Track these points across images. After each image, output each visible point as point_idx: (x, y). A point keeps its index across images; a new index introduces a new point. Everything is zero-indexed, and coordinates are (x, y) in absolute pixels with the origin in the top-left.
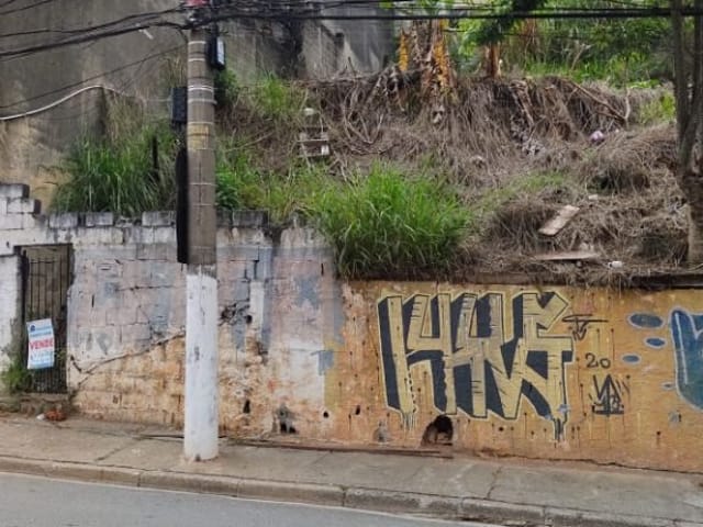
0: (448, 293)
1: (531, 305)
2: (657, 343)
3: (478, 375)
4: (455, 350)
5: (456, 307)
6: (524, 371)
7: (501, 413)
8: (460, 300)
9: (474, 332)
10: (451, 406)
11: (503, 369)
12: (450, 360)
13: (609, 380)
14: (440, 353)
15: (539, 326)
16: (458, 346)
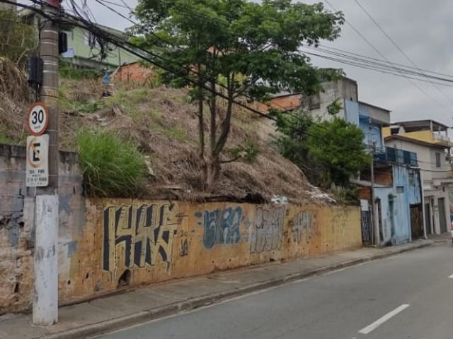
0: (137, 204)
1: (166, 210)
2: (200, 224)
3: (144, 246)
4: (137, 234)
5: (139, 211)
6: (161, 241)
7: (150, 263)
8: (141, 208)
9: (145, 225)
10: (132, 263)
11: (154, 241)
12: (134, 240)
13: (186, 242)
14: (130, 236)
15: (168, 219)
16: (138, 231)
